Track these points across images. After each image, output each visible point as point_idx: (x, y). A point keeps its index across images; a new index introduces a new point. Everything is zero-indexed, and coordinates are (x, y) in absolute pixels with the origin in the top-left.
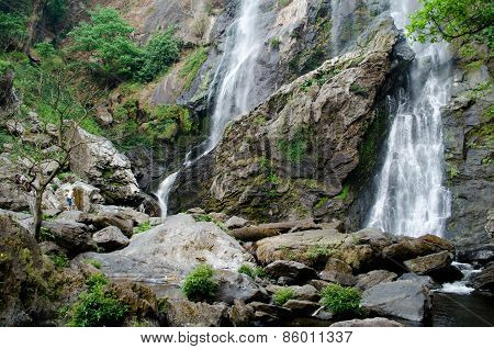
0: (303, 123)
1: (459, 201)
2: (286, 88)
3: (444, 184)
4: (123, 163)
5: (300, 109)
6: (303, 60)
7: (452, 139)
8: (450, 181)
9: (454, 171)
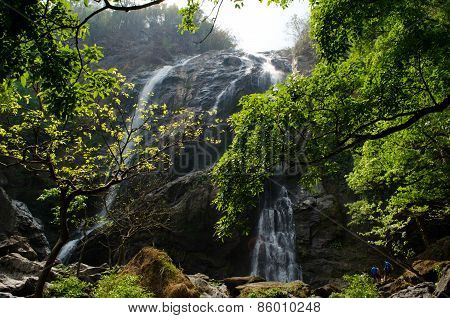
0: (201, 208)
1: (308, 274)
2: (186, 178)
3: (298, 262)
4: (39, 227)
5: (200, 198)
7: (302, 230)
9: (304, 252)
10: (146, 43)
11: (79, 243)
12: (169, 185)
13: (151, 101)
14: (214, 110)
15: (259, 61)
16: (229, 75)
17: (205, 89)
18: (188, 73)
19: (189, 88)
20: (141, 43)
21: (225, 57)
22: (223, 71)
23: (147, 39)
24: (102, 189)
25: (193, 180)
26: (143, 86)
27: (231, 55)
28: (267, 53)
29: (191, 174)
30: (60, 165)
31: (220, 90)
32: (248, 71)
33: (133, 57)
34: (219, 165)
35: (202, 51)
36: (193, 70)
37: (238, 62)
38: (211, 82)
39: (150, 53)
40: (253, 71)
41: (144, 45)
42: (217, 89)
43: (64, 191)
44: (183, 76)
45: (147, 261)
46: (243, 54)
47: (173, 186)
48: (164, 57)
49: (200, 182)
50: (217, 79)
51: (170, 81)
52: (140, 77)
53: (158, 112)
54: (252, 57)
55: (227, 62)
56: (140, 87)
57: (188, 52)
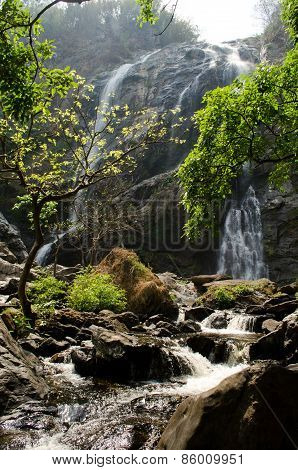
1: (275, 273)
2: (151, 181)
3: (265, 261)
4: (15, 233)
6: (154, 159)
7: (269, 230)
8: (269, 259)
9: (271, 252)
10: (103, 41)
11: (53, 246)
12: (134, 188)
13: (112, 102)
14: (177, 109)
15: (224, 52)
16: (191, 69)
17: (167, 86)
18: (148, 70)
19: (150, 87)
20: (98, 41)
21: (187, 49)
22: (185, 66)
23: (103, 37)
24: (70, 194)
25: (158, 183)
26: (103, 87)
27: (194, 47)
28: (233, 43)
29: (155, 177)
30: (29, 173)
31: (183, 87)
32: (213, 64)
33: (91, 57)
34: (185, 165)
35: (162, 45)
36: (153, 67)
37: (202, 55)
38: (173, 78)
39: (108, 51)
40: (218, 63)
41: (100, 43)
42: (180, 86)
43: (35, 197)
44: (144, 74)
45: (117, 261)
46: (206, 46)
47: (139, 189)
48: (122, 54)
49: (166, 185)
50: (179, 75)
51: (130, 80)
52: (99, 78)
53: (120, 113)
54: (216, 48)
55: (189, 55)
56: (99, 89)
57: (147, 48)
